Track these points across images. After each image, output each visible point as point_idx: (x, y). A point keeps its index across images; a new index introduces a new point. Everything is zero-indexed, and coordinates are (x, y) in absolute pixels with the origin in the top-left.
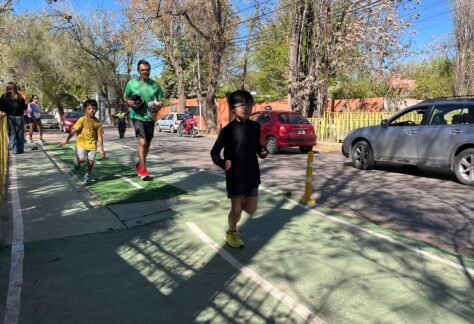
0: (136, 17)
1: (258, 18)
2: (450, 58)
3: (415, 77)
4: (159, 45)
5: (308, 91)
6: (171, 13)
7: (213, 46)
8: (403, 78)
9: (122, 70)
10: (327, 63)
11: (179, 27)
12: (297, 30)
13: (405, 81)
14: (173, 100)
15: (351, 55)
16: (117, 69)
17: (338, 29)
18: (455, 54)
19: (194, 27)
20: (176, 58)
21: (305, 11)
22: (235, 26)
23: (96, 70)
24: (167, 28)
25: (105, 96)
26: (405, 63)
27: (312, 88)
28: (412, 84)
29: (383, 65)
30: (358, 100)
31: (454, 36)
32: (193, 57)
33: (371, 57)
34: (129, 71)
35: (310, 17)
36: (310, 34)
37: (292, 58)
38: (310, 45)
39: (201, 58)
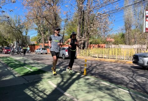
0: (29, 18)
1: (68, 20)
2: (124, 33)
3: (114, 38)
4: (37, 27)
5: (83, 42)
6: (41, 17)
7: (54, 27)
8: (110, 38)
9: (24, 34)
10: (88, 33)
11: (43, 21)
12: (80, 23)
13: (111, 39)
14: (40, 44)
15: (95, 31)
16: (22, 34)
17: (92, 23)
18: (125, 32)
19: (48, 21)
20: (42, 31)
21: (82, 18)
22: (61, 22)
23: (15, 34)
24: (39, 21)
25: (18, 42)
26: (111, 34)
27: (84, 41)
28: (113, 40)
29: (105, 34)
30: (97, 45)
31: (125, 27)
32: (47, 31)
33: (101, 32)
34: (26, 34)
35: (83, 20)
36: (83, 24)
37: (78, 32)
38: (83, 28)
39: (50, 31)
